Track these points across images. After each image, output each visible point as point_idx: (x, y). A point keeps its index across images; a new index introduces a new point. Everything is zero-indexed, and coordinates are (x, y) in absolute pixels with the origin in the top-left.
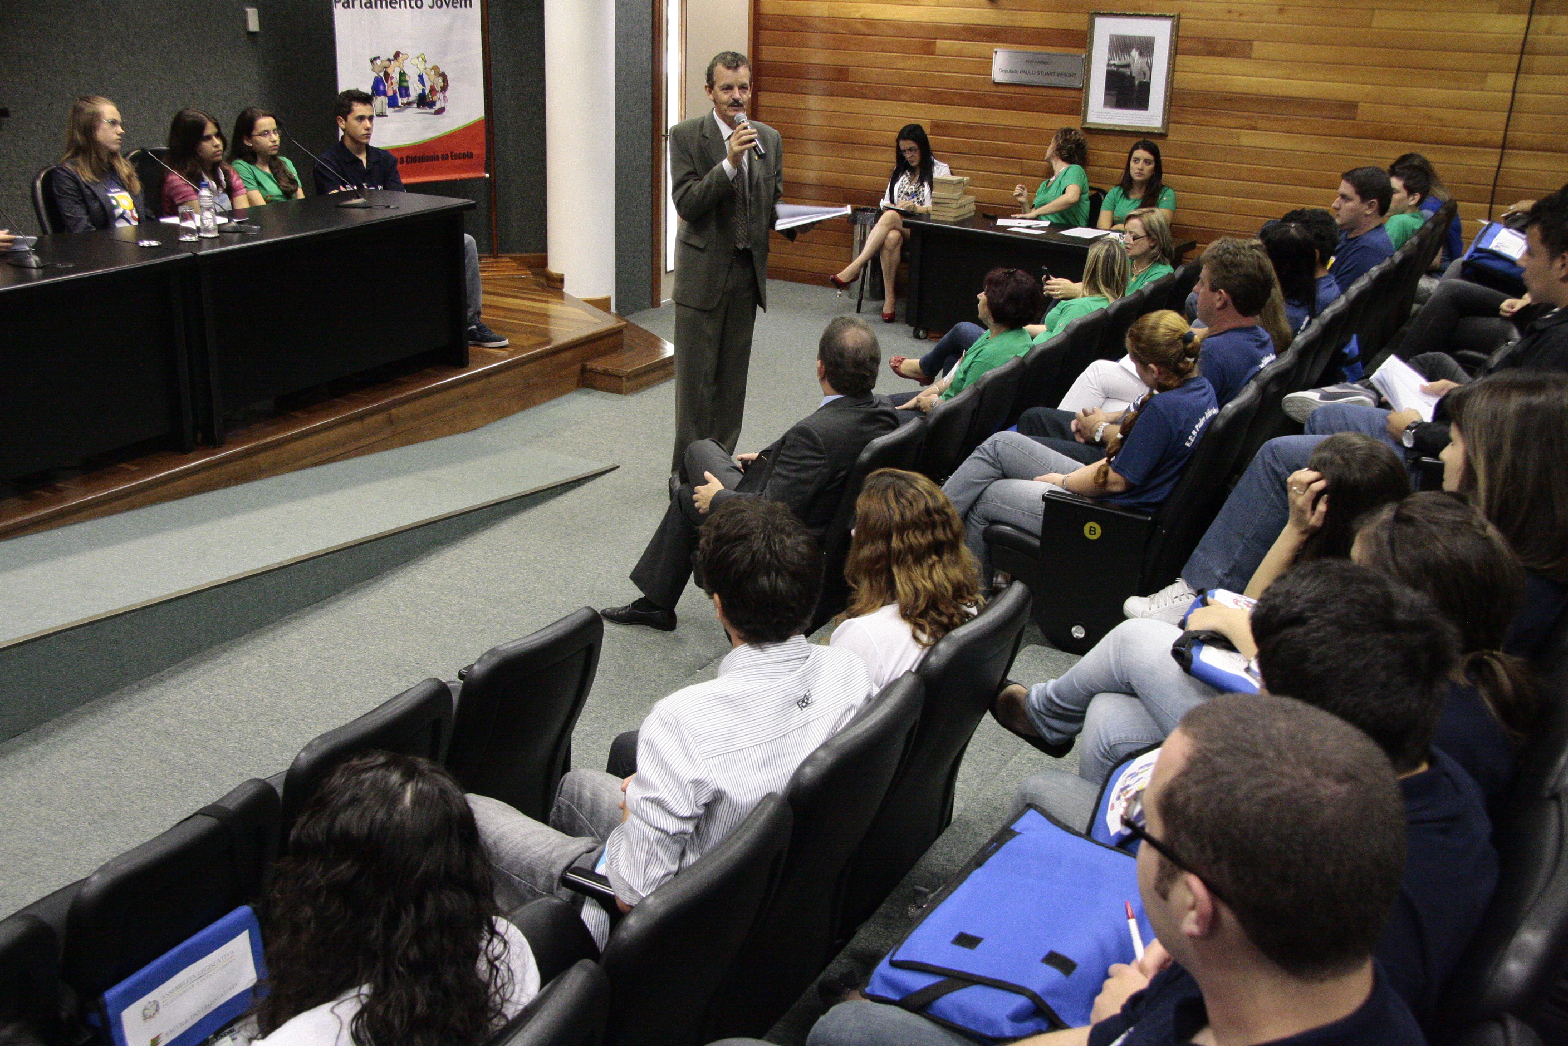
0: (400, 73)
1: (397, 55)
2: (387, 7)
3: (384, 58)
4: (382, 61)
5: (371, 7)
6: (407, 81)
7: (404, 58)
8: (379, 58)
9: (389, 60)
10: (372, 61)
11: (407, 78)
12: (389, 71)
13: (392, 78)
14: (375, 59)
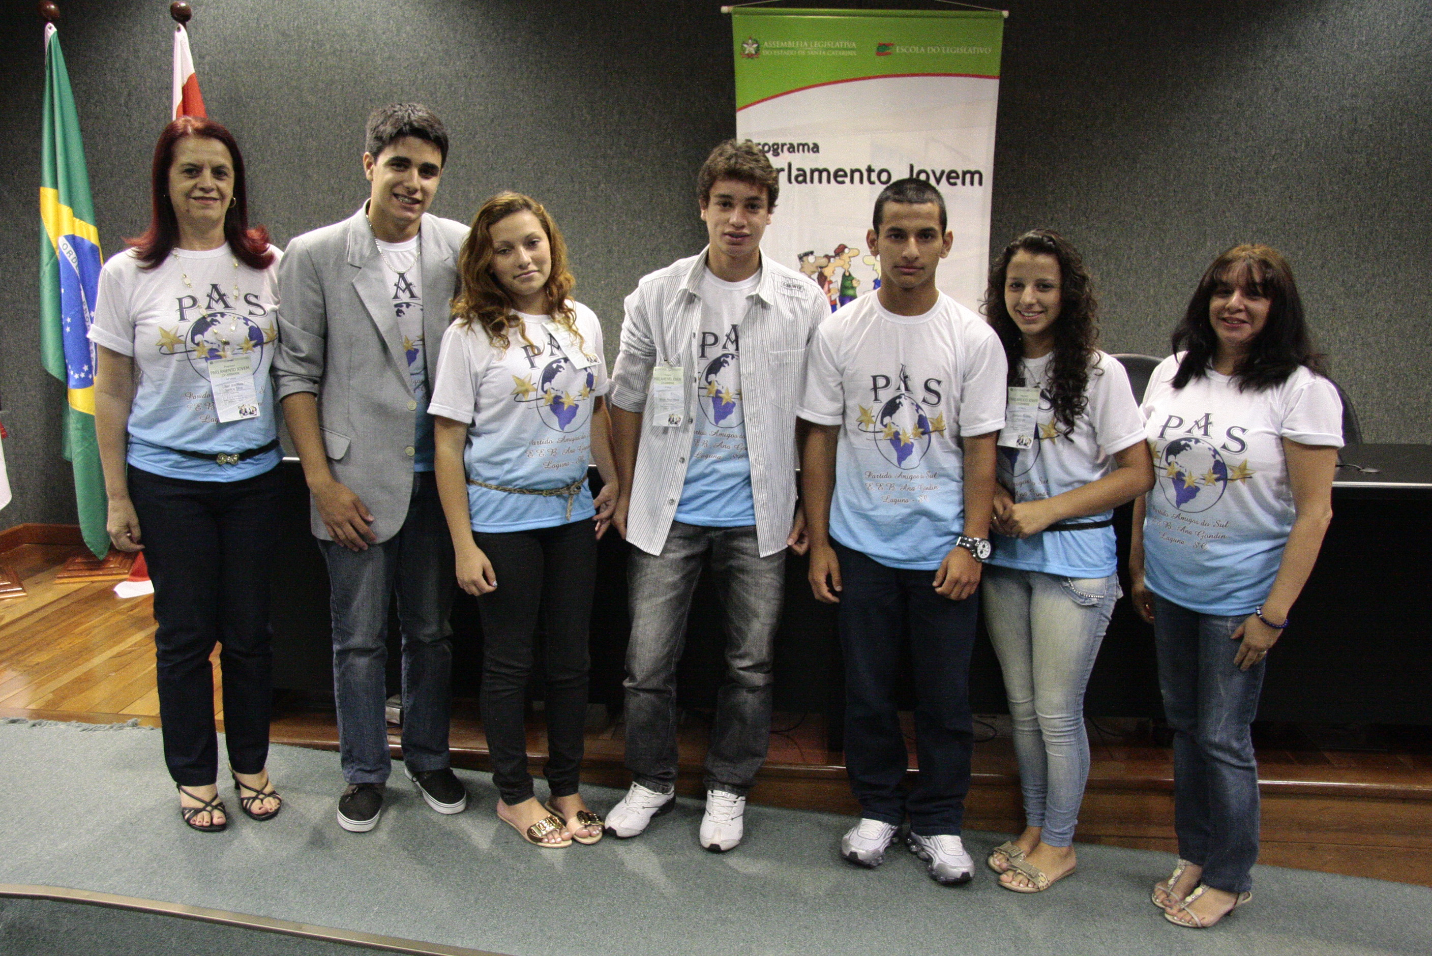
0: (844, 275)
1: (840, 250)
2: (829, 181)
3: (819, 253)
4: (816, 258)
5: (805, 181)
6: (853, 288)
7: (850, 255)
8: (812, 253)
9: (827, 257)
10: (801, 258)
11: (855, 283)
12: (827, 272)
13: (830, 282)
14: (807, 254)
